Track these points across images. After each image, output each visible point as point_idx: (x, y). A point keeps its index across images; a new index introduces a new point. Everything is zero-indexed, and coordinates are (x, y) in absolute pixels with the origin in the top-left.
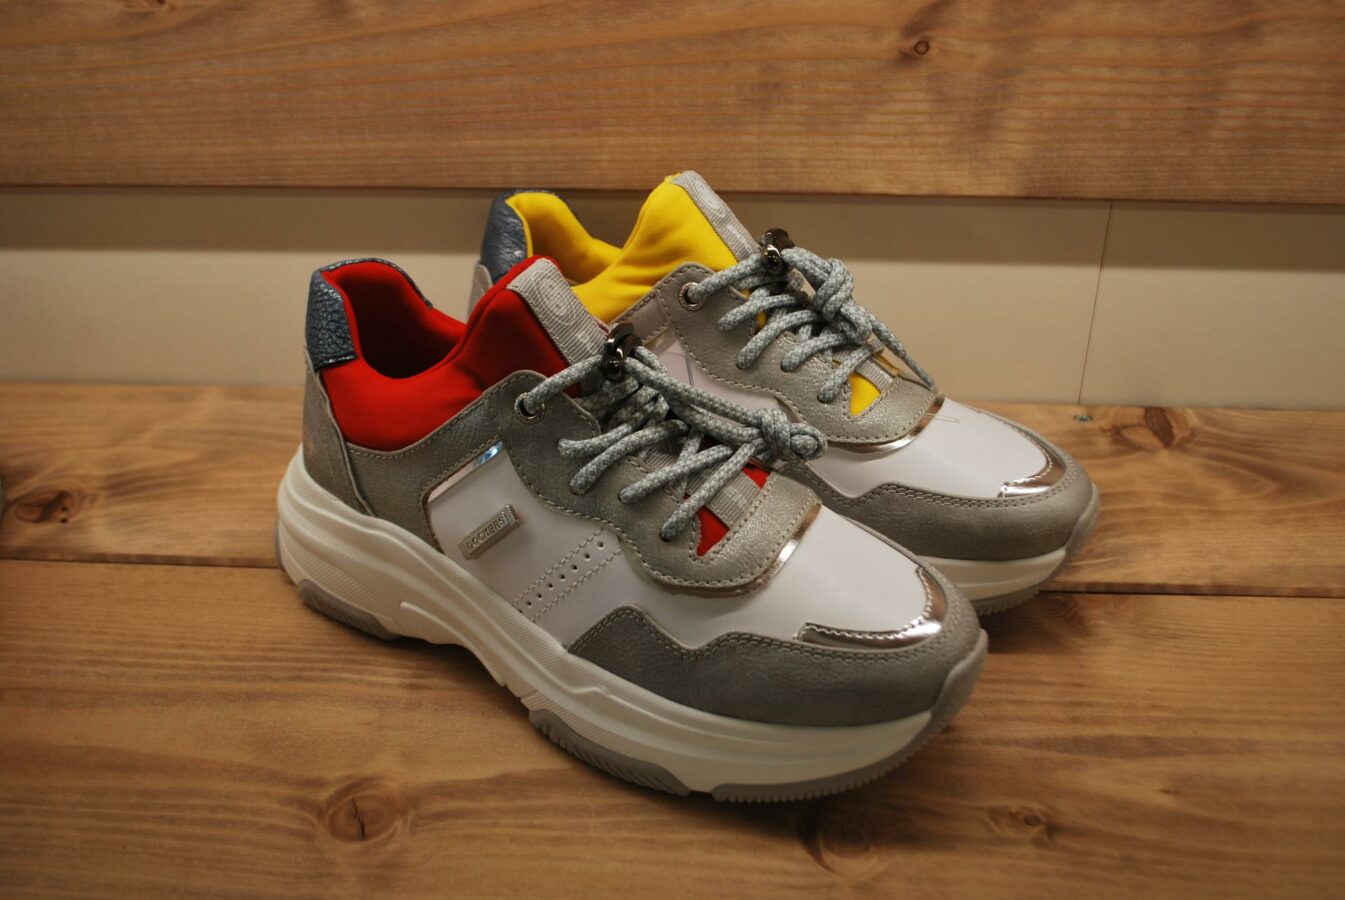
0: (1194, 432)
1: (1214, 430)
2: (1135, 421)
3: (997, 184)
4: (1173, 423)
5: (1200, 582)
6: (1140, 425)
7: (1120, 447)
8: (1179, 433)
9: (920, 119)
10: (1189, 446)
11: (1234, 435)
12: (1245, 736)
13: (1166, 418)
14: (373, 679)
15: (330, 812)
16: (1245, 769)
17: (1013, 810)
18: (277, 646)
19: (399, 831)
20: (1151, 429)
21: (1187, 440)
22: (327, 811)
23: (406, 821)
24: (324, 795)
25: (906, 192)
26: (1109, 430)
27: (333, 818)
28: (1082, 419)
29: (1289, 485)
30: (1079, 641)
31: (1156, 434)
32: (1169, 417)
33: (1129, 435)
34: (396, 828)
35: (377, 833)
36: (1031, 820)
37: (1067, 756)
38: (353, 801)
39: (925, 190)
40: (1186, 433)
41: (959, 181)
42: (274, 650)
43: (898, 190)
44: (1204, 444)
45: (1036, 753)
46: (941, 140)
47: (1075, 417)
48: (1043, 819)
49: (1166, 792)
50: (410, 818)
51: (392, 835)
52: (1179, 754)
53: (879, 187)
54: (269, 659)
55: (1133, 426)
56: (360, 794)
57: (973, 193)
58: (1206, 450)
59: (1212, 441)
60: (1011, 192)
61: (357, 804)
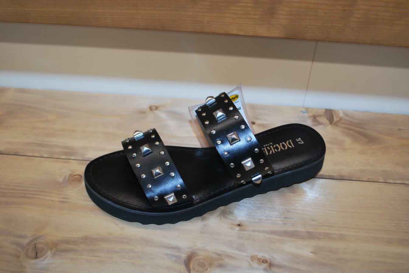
0: (341, 119)
1: (347, 118)
2: (321, 114)
3: (275, 33)
4: (334, 115)
5: (335, 174)
6: (323, 115)
7: (315, 123)
8: (335, 119)
9: (249, 9)
10: (338, 124)
11: (354, 120)
12: (342, 233)
13: (332, 113)
14: (49, 198)
15: (27, 248)
16: (340, 245)
17: (259, 257)
18: (19, 185)
19: (49, 256)
20: (326, 117)
21: (338, 122)
22: (26, 247)
23: (52, 252)
24: (26, 241)
25: (244, 34)
26: (312, 117)
27: (27, 251)
28: (304, 112)
29: (371, 140)
30: (291, 194)
31: (328, 119)
32: (333, 113)
33: (318, 119)
34: (48, 255)
35: (41, 257)
36: (264, 261)
37: (280, 237)
38: (35, 244)
39: (251, 34)
40: (338, 119)
41: (263, 31)
42: (17, 186)
43: (241, 33)
44: (344, 123)
45: (270, 236)
46: (257, 17)
47: (301, 112)
48: (269, 261)
49: (312, 252)
50: (53, 251)
51: (46, 257)
52: (319, 238)
53: (235, 32)
54: (15, 190)
55: (321, 116)
56: (37, 242)
57: (267, 36)
58: (344, 125)
59: (347, 122)
60: (281, 36)
61: (36, 245)
